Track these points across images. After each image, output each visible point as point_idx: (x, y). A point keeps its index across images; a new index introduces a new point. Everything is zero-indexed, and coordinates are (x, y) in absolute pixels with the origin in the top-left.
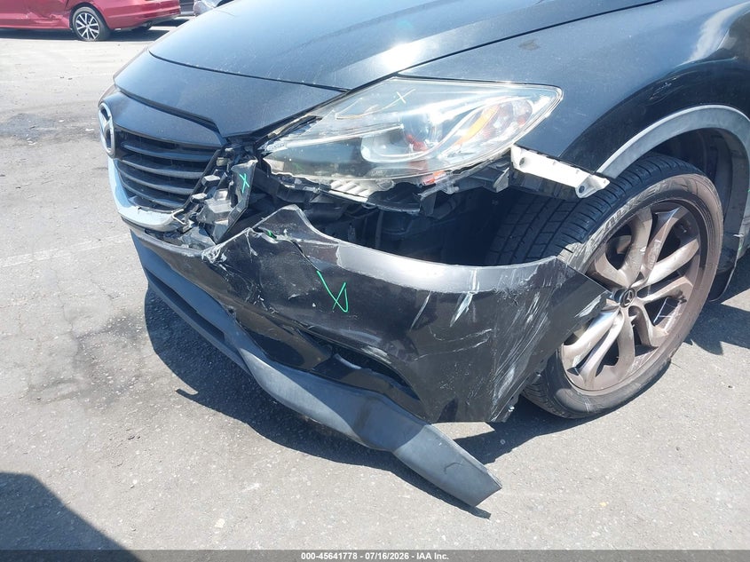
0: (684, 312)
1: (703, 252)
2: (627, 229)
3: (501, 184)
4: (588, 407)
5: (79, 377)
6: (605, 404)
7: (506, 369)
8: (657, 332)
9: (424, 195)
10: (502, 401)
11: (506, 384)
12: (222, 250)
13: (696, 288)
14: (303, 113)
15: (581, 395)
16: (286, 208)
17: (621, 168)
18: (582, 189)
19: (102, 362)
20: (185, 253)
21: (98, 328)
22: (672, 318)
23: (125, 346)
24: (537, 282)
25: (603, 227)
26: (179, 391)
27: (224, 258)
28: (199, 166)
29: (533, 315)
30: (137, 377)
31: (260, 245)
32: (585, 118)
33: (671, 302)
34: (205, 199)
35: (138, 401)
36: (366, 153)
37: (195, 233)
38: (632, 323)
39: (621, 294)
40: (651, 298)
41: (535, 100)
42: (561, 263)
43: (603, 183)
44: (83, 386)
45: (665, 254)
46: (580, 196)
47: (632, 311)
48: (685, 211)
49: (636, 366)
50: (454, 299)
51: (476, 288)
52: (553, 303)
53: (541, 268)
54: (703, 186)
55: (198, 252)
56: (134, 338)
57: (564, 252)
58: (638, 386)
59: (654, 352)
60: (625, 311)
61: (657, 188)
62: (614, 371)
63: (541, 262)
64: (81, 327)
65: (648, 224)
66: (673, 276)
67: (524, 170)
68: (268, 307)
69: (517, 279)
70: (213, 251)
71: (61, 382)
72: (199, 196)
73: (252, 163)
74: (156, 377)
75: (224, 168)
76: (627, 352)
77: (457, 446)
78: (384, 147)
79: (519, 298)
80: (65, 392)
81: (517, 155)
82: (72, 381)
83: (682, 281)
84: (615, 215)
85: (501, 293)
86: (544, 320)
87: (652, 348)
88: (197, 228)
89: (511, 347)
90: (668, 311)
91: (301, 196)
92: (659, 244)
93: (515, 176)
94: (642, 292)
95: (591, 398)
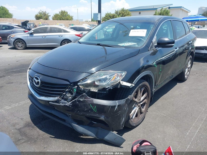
0: (147, 105)
1: (148, 95)
2: (137, 92)
3: (119, 87)
4: (135, 125)
5: (24, 138)
6: (137, 124)
7: (123, 119)
8: (143, 110)
9: (107, 90)
10: (122, 125)
11: (123, 121)
12: (71, 103)
13: (148, 101)
14: (85, 78)
15: (133, 123)
16: (83, 94)
17: (136, 82)
18: (131, 86)
19: (28, 134)
20: (62, 105)
21: (22, 127)
22: (145, 107)
23: (32, 129)
24: (126, 102)
25: (134, 92)
26: (50, 137)
27: (71, 105)
28: (65, 88)
29: (126, 108)
30: (39, 135)
31: (79, 101)
32: (130, 75)
33: (144, 104)
34: (66, 94)
35: (42, 140)
36: (96, 83)
37: (63, 101)
38: (139, 108)
39: (137, 103)
40: (141, 103)
41: (122, 73)
42: (129, 99)
43: (134, 85)
44: (26, 140)
45: (143, 95)
46: (130, 87)
47: (139, 106)
48: (145, 88)
49: (141, 116)
50: (115, 106)
51: (118, 104)
52: (129, 106)
53: (126, 100)
54: (146, 83)
55: (64, 104)
56: (33, 127)
57: (128, 97)
58: (142, 120)
59: (143, 114)
60: (138, 106)
61: (140, 85)
62: (137, 118)
63: (126, 99)
64: (18, 127)
65: (140, 91)
66: (144, 99)
67: (123, 84)
68: (80, 113)
69: (123, 102)
70: (68, 104)
71: (20, 140)
72: (64, 94)
73: (76, 87)
74: (43, 135)
75: (70, 88)
76: (139, 114)
77: (117, 134)
78: (98, 82)
79: (124, 105)
80: (23, 142)
81: (121, 82)
82: (23, 139)
83: (145, 100)
84: (135, 90)
85: (121, 105)
86: (128, 108)
87: (142, 113)
88: (63, 100)
89: (123, 114)
90: (144, 106)
91: (84, 91)
92: (141, 94)
93: (121, 85)
94: (140, 103)
95: (135, 123)
